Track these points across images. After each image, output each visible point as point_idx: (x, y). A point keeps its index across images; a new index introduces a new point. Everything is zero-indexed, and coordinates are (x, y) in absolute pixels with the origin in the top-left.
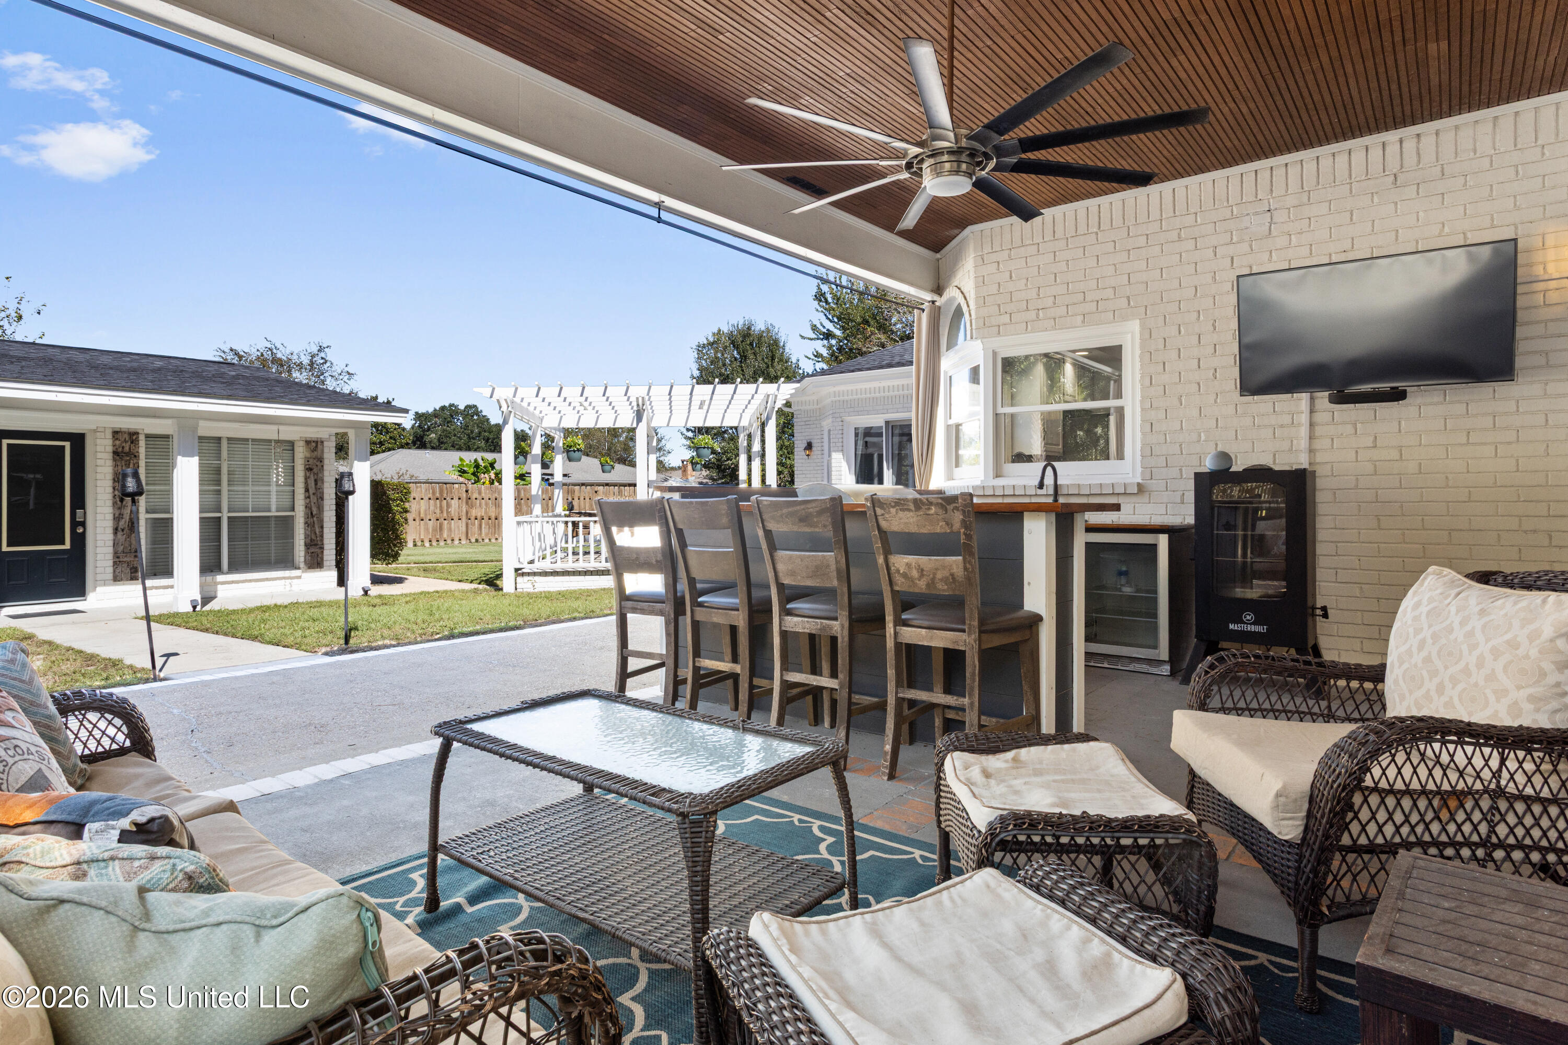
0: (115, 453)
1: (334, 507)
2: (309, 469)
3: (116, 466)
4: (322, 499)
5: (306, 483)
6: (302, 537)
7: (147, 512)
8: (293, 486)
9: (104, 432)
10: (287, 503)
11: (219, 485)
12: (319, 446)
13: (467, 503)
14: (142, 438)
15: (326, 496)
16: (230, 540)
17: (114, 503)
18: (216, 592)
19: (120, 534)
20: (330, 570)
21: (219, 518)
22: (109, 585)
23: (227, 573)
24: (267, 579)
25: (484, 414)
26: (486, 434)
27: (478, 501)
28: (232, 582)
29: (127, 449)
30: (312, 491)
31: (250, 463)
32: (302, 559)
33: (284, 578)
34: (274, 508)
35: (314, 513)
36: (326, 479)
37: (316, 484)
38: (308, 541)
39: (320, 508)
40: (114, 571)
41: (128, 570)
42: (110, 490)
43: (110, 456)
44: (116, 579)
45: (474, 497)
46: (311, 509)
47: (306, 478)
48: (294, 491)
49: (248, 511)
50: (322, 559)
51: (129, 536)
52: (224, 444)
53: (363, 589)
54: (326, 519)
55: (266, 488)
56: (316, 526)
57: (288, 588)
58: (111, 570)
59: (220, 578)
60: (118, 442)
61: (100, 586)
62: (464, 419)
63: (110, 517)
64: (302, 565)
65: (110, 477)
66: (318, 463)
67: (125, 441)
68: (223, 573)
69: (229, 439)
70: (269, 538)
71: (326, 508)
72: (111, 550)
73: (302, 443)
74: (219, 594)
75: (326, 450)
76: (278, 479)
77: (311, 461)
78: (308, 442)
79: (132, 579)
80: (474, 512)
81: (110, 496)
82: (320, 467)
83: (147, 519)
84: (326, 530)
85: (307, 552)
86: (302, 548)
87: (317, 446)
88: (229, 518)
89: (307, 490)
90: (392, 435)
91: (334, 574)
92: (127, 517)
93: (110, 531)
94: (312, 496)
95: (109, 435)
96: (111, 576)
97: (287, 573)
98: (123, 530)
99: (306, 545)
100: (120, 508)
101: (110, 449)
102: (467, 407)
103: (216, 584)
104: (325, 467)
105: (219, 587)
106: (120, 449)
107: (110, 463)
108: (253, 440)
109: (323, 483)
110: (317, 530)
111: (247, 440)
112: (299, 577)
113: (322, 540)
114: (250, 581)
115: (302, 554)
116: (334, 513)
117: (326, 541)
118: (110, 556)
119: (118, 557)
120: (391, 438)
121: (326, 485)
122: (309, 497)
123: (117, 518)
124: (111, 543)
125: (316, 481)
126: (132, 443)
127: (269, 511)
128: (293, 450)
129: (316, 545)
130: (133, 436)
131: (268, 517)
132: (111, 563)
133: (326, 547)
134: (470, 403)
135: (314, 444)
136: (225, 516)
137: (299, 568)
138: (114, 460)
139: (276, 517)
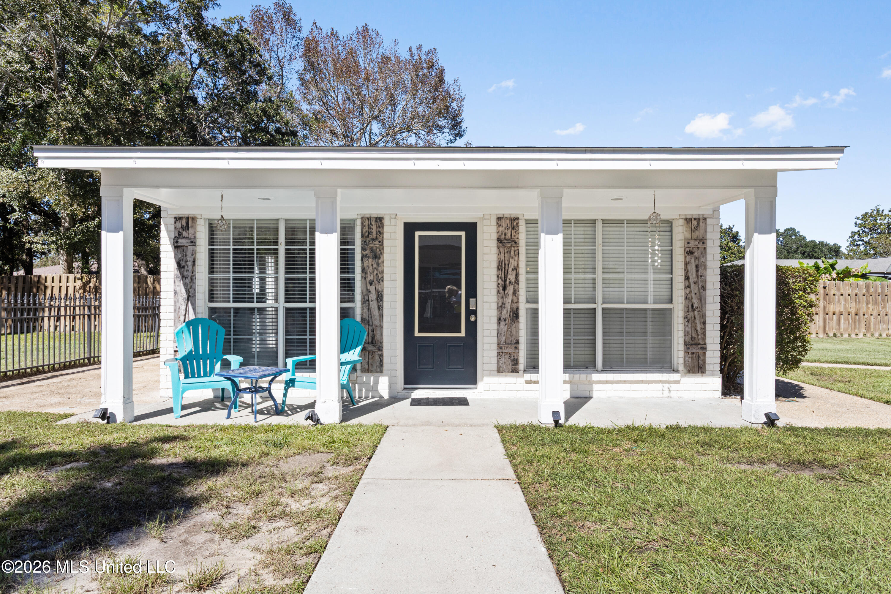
0: (499, 240)
1: (718, 299)
2: (690, 253)
3: (499, 253)
4: (704, 289)
5: (686, 269)
6: (681, 334)
7: (528, 302)
8: (671, 273)
9: (490, 219)
10: (665, 294)
11: (595, 273)
12: (701, 224)
13: (825, 299)
14: (522, 223)
15: (709, 286)
16: (604, 334)
17: (498, 292)
18: (591, 391)
19: (502, 323)
20: (713, 375)
21: (594, 309)
22: (494, 376)
23: (602, 371)
24: (642, 382)
25: (800, 234)
26: (803, 249)
27: (836, 297)
28: (607, 382)
29: (508, 236)
30: (692, 279)
31: (625, 248)
32: (681, 361)
33: (661, 382)
34: (650, 299)
35: (695, 305)
36: (709, 264)
37: (697, 271)
38: (688, 339)
39: (702, 300)
40: (498, 362)
41: (510, 361)
42: (495, 278)
43: (494, 243)
44: (500, 371)
45: (833, 292)
46: (691, 301)
47: (686, 264)
48: (672, 279)
49: (623, 303)
50: (704, 361)
51: (510, 327)
52: (599, 225)
53: (767, 415)
54: (709, 314)
55: (643, 276)
56: (698, 322)
57: (666, 393)
58: (495, 360)
59: (596, 377)
60: (501, 229)
61: (487, 376)
62: (784, 239)
63: (495, 306)
64: (681, 368)
65: (495, 264)
66: (700, 245)
67: (508, 228)
68: (598, 371)
69: (604, 221)
70: (645, 334)
71: (709, 300)
72: (495, 340)
73: (682, 222)
74: (595, 394)
75: (709, 229)
76: (654, 261)
77: (692, 242)
78: (688, 220)
79: (513, 371)
80: (832, 308)
81: (494, 285)
82: (701, 249)
83: (527, 309)
84: (708, 327)
85: (686, 352)
86: (681, 347)
87: (698, 225)
88: (604, 309)
89: (687, 278)
90: (732, 251)
91: (717, 381)
92: (508, 306)
93: (495, 320)
94: (692, 285)
95: (494, 222)
96: (495, 367)
97: (665, 376)
98: (505, 320)
99: (685, 344)
100: (502, 297)
101: (495, 236)
102: (786, 230)
103: (591, 383)
104: (708, 250)
105: (595, 387)
106: (503, 236)
107: (495, 250)
108: (629, 221)
109: (705, 269)
110: (699, 327)
111: (622, 221)
112: (678, 382)
113: (704, 339)
114: (625, 382)
115: (681, 354)
116: (718, 306)
117: (708, 340)
118: (495, 346)
119: (501, 348)
120: (732, 253)
121: (709, 272)
122: (689, 286)
123: (501, 307)
124: (495, 333)
125: (697, 266)
126: (513, 229)
127: (646, 302)
128: (671, 231)
129: (697, 344)
130: (514, 221)
131: (645, 309)
132: (495, 353)
133: (709, 347)
134: (789, 227)
135: (695, 223)
136: (600, 307)
137: (677, 371)
138: (498, 247)
139: (653, 309)
